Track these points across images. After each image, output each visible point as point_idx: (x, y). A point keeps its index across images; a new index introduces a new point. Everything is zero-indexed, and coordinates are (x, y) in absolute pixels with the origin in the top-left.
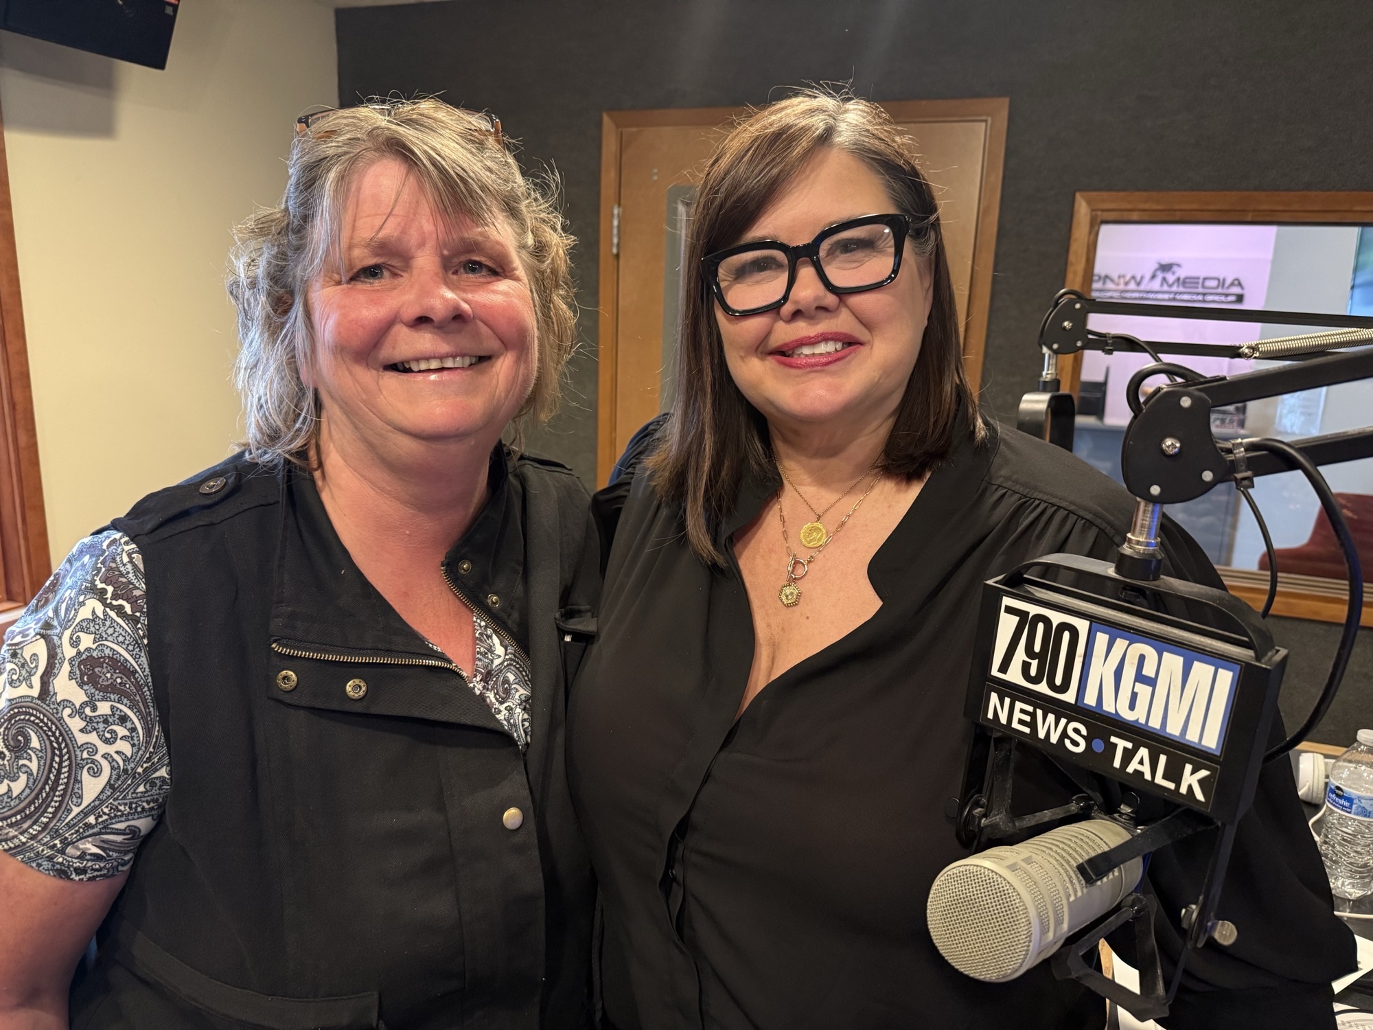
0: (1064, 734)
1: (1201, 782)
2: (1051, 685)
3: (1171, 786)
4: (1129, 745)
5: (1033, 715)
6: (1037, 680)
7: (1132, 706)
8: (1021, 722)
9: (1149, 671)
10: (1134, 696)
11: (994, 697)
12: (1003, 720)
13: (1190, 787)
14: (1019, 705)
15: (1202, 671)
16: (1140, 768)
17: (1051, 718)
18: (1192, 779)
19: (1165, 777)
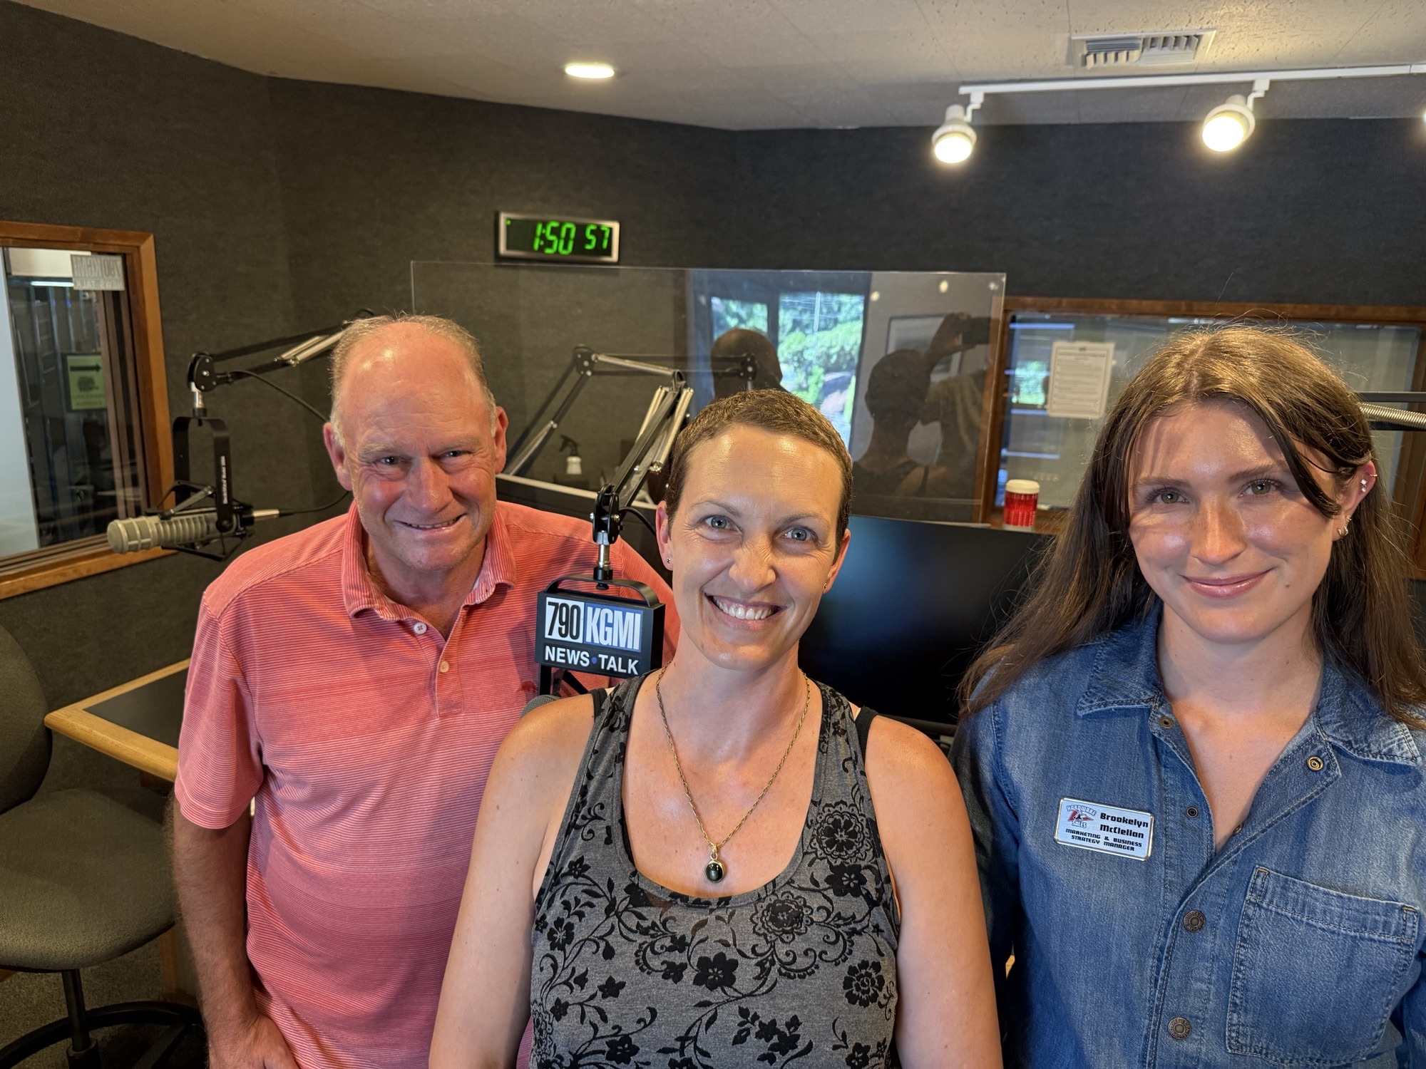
0: (580, 659)
1: (635, 666)
2: (572, 637)
3: (625, 671)
4: (607, 657)
5: (565, 653)
6: (565, 636)
7: (605, 639)
8: (561, 658)
9: (610, 621)
10: (606, 633)
11: (548, 648)
12: (553, 659)
13: (632, 670)
14: (559, 649)
15: (629, 615)
16: (612, 666)
17: (573, 652)
18: (632, 666)
19: (622, 668)
